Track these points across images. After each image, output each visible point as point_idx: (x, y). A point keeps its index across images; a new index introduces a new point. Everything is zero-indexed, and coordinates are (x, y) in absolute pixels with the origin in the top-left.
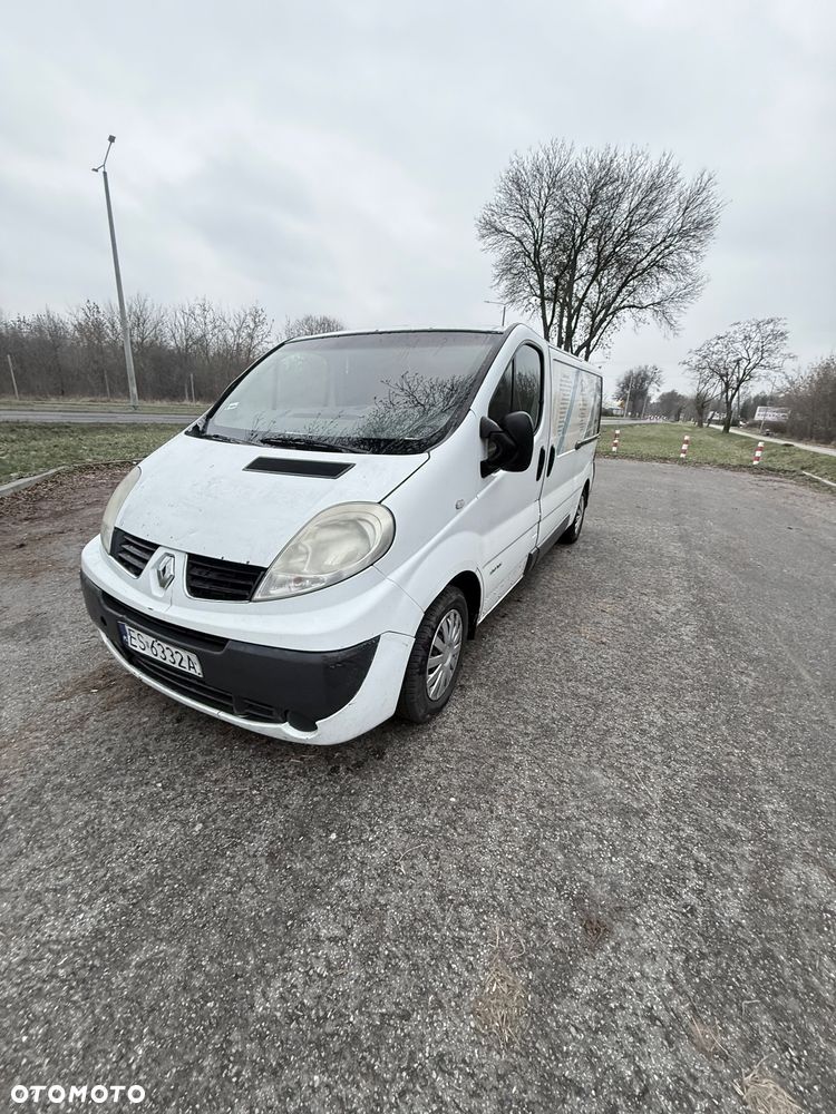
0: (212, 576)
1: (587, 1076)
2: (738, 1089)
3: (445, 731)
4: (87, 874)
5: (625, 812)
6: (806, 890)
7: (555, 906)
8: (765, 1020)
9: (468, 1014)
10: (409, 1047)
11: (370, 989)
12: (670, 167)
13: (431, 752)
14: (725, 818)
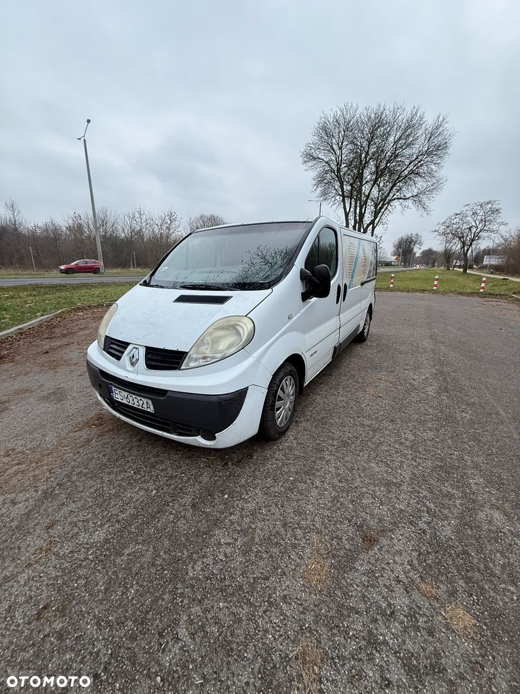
0: (159, 358)
1: (362, 606)
2: (443, 613)
3: (287, 444)
4: (98, 513)
5: (388, 484)
6: (490, 523)
7: (347, 530)
8: (461, 582)
9: (299, 578)
10: (268, 592)
11: (247, 566)
12: (418, 115)
13: (279, 455)
14: (446, 487)
